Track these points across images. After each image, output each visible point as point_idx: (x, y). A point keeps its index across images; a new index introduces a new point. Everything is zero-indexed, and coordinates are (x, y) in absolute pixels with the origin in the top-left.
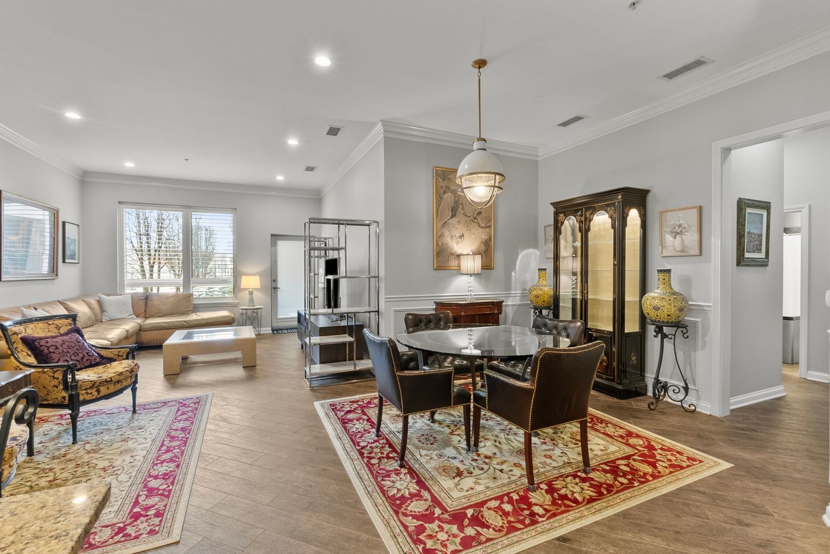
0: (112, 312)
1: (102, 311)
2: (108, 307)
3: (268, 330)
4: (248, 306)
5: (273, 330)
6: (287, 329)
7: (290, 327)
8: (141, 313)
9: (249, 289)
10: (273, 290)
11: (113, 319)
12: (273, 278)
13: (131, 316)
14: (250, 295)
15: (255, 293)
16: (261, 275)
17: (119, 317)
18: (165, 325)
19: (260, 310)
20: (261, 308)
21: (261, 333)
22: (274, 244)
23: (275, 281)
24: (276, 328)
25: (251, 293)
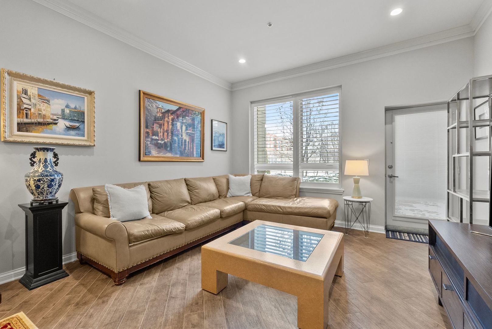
0: (234, 190)
1: (228, 188)
2: (232, 186)
3: (381, 230)
4: (353, 197)
5: (387, 230)
6: (408, 233)
7: (414, 231)
8: (256, 193)
9: (355, 176)
10: (388, 178)
11: (234, 195)
12: (389, 164)
13: (248, 195)
14: (355, 183)
15: (362, 181)
16: (371, 159)
17: (238, 194)
18: (263, 207)
19: (368, 203)
20: (369, 202)
21: (370, 231)
22: (389, 121)
23: (391, 167)
24: (392, 228)
25: (357, 182)
